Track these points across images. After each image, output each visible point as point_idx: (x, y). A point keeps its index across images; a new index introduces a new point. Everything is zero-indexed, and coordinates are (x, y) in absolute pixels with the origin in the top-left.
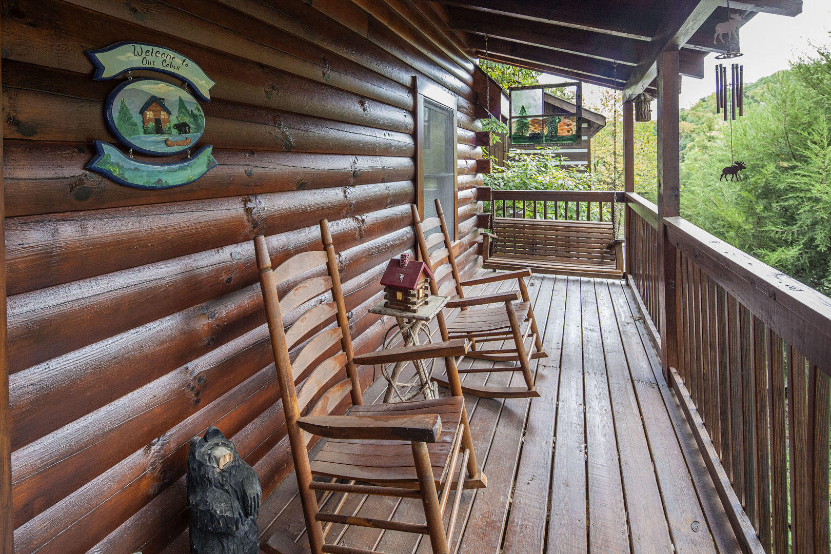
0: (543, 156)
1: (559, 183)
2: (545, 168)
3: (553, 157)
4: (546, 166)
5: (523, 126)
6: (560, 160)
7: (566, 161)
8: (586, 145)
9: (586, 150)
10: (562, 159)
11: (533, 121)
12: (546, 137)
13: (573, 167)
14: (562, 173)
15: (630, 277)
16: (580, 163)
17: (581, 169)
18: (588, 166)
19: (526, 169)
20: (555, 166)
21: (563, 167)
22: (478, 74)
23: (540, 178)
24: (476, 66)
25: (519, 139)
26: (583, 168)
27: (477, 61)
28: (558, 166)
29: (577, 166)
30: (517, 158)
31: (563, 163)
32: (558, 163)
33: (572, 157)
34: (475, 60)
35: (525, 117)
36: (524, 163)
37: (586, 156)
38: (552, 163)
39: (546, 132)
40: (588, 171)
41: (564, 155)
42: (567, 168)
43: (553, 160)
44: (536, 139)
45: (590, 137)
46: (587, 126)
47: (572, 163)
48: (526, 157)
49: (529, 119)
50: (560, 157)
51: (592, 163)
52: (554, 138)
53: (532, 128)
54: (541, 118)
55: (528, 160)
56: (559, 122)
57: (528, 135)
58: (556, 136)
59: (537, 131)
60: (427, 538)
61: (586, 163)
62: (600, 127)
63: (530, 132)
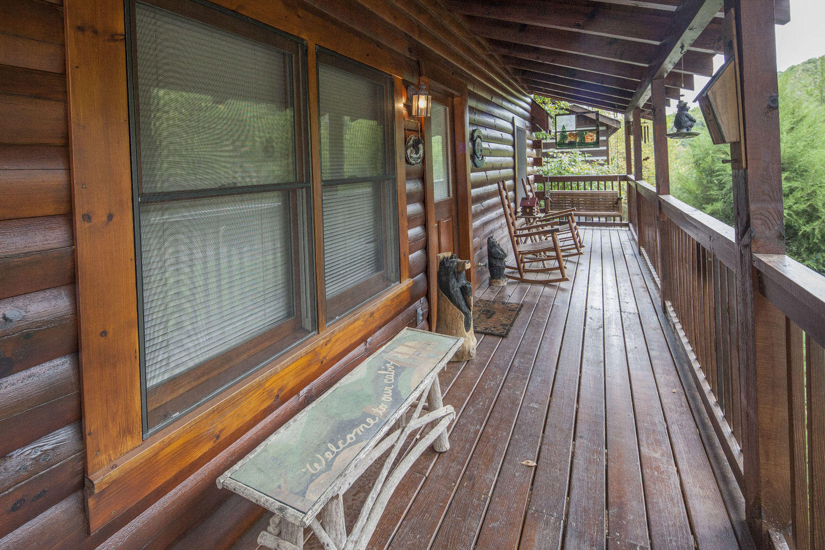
0: (573, 153)
1: (586, 172)
2: (574, 162)
3: (579, 154)
4: (575, 161)
5: (564, 136)
6: (585, 157)
7: (589, 157)
8: (605, 144)
9: (605, 148)
10: (586, 155)
11: (570, 134)
12: (578, 143)
13: (594, 161)
14: (587, 166)
15: (631, 225)
16: (600, 158)
17: (600, 162)
18: (607, 161)
19: (561, 163)
20: (582, 161)
21: (587, 161)
22: (534, 104)
23: (572, 169)
24: (532, 100)
25: (561, 145)
26: (602, 162)
27: (532, 96)
28: (583, 161)
29: (598, 160)
30: (555, 156)
31: (587, 159)
32: (583, 159)
33: (594, 154)
34: (531, 96)
35: (565, 132)
36: (560, 159)
37: (606, 153)
38: (580, 158)
39: (578, 140)
40: (606, 163)
41: (588, 152)
42: (591, 162)
43: (580, 156)
44: (572, 145)
45: (608, 136)
46: (605, 129)
47: (594, 159)
48: (561, 155)
49: (568, 133)
50: (585, 154)
51: (610, 158)
52: (583, 144)
53: (569, 138)
54: (575, 132)
55: (563, 157)
56: (586, 134)
57: (567, 142)
58: (584, 143)
59: (573, 140)
60: (557, 261)
61: (605, 158)
62: (616, 130)
63: (568, 140)
